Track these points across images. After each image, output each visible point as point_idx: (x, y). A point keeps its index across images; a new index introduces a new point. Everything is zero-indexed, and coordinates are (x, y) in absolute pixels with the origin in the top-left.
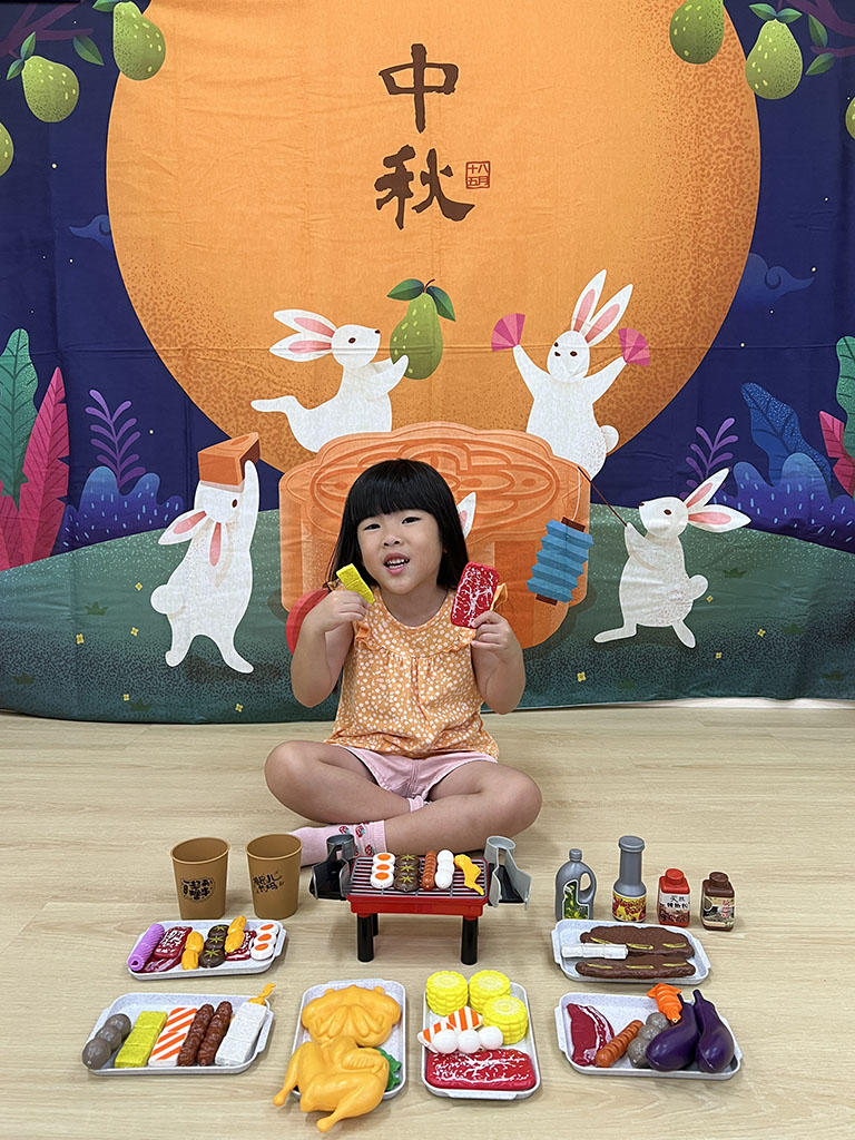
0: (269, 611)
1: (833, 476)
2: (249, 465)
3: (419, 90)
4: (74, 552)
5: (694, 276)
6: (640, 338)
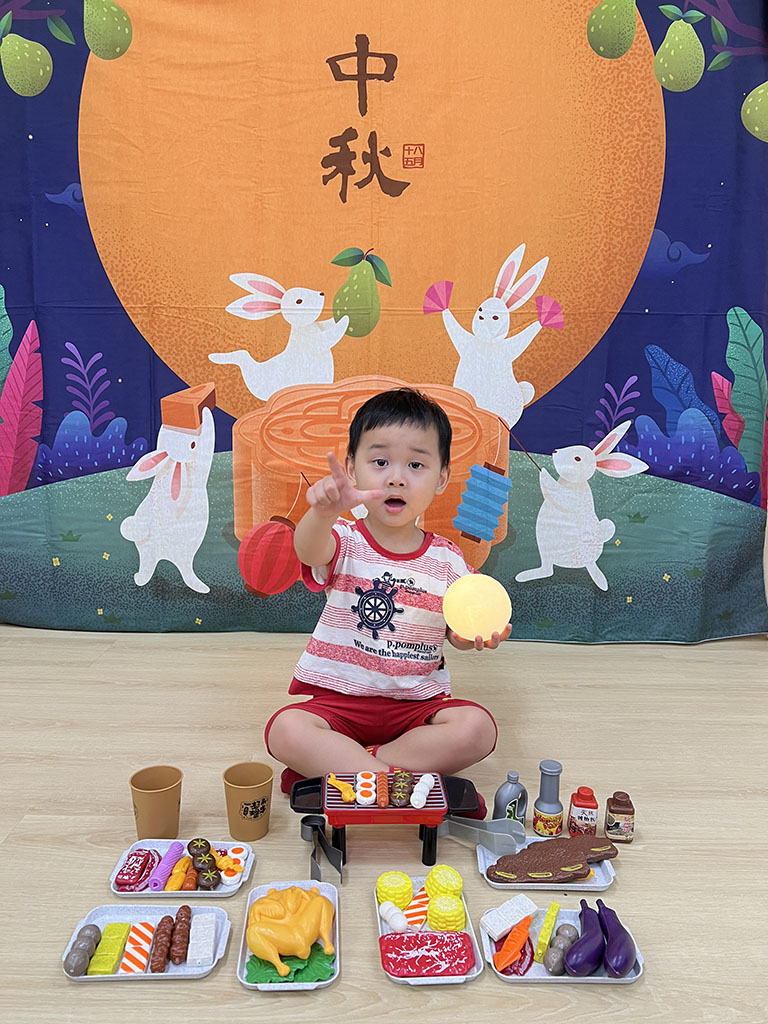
0: (223, 540)
1: (722, 429)
2: (206, 411)
3: (362, 77)
4: (48, 486)
5: (606, 249)
6: (555, 304)
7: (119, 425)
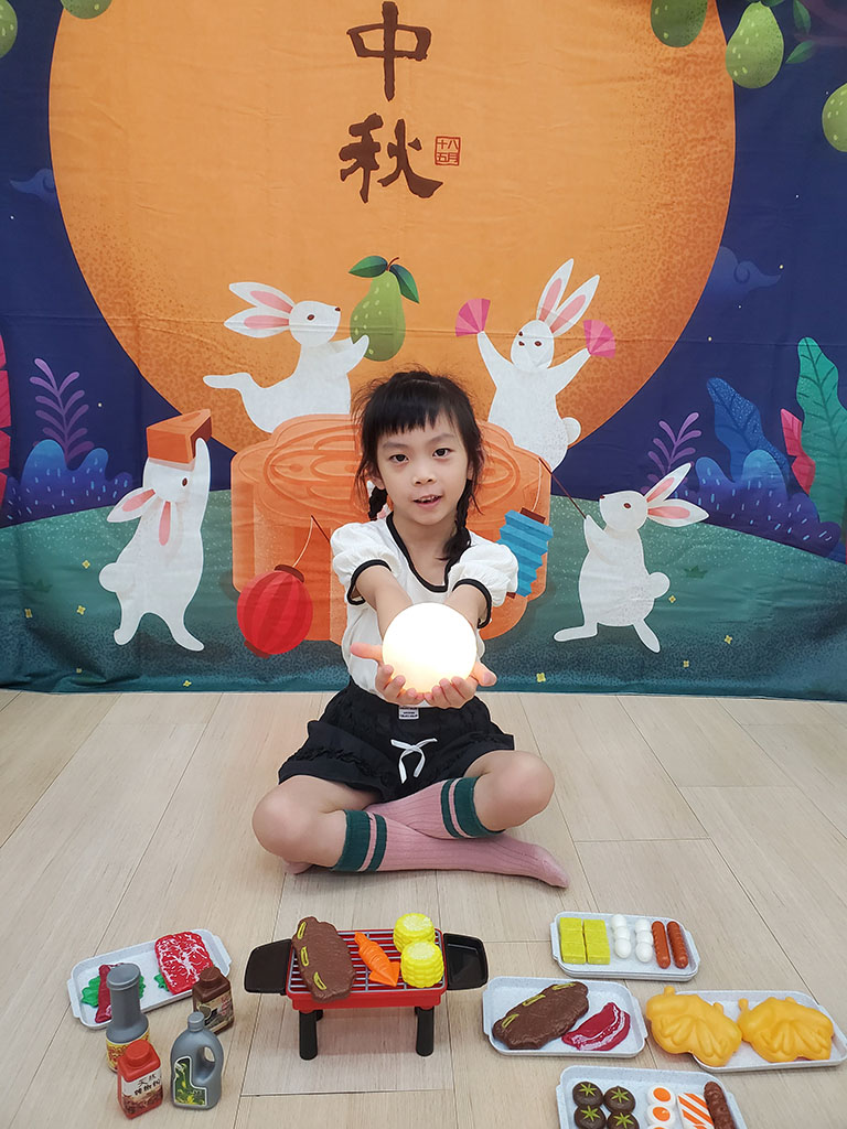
2: (201, 444)
4: (19, 526)
5: (665, 268)
7: (98, 457)
